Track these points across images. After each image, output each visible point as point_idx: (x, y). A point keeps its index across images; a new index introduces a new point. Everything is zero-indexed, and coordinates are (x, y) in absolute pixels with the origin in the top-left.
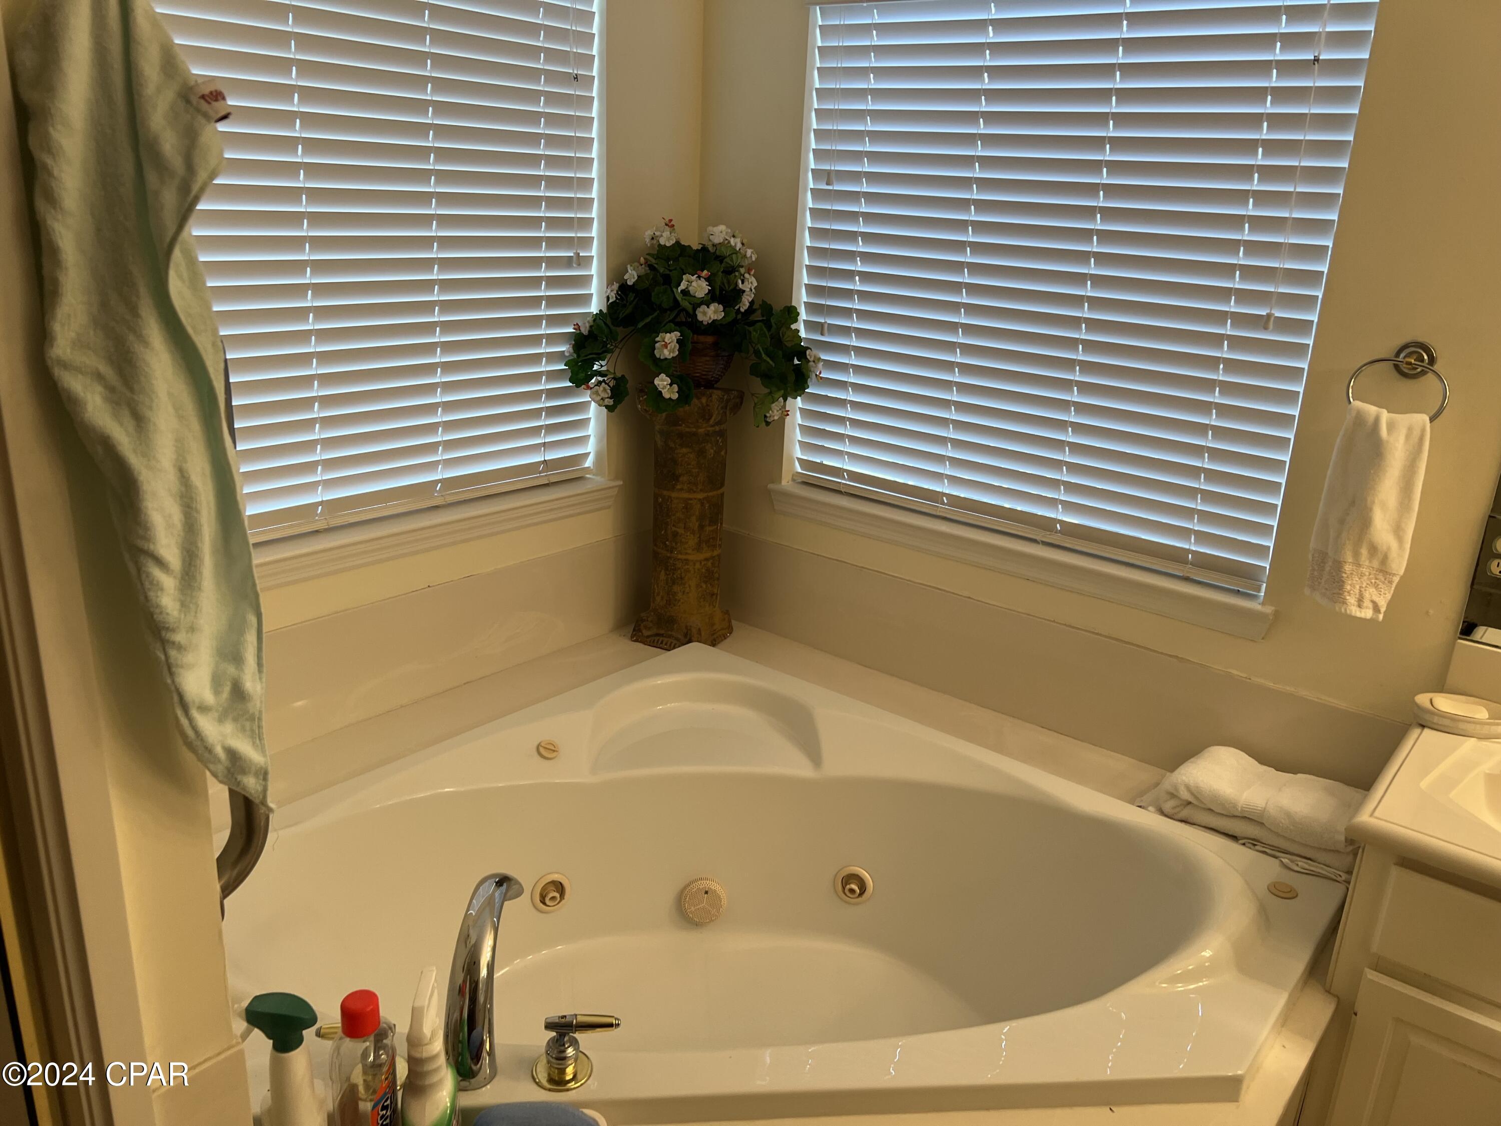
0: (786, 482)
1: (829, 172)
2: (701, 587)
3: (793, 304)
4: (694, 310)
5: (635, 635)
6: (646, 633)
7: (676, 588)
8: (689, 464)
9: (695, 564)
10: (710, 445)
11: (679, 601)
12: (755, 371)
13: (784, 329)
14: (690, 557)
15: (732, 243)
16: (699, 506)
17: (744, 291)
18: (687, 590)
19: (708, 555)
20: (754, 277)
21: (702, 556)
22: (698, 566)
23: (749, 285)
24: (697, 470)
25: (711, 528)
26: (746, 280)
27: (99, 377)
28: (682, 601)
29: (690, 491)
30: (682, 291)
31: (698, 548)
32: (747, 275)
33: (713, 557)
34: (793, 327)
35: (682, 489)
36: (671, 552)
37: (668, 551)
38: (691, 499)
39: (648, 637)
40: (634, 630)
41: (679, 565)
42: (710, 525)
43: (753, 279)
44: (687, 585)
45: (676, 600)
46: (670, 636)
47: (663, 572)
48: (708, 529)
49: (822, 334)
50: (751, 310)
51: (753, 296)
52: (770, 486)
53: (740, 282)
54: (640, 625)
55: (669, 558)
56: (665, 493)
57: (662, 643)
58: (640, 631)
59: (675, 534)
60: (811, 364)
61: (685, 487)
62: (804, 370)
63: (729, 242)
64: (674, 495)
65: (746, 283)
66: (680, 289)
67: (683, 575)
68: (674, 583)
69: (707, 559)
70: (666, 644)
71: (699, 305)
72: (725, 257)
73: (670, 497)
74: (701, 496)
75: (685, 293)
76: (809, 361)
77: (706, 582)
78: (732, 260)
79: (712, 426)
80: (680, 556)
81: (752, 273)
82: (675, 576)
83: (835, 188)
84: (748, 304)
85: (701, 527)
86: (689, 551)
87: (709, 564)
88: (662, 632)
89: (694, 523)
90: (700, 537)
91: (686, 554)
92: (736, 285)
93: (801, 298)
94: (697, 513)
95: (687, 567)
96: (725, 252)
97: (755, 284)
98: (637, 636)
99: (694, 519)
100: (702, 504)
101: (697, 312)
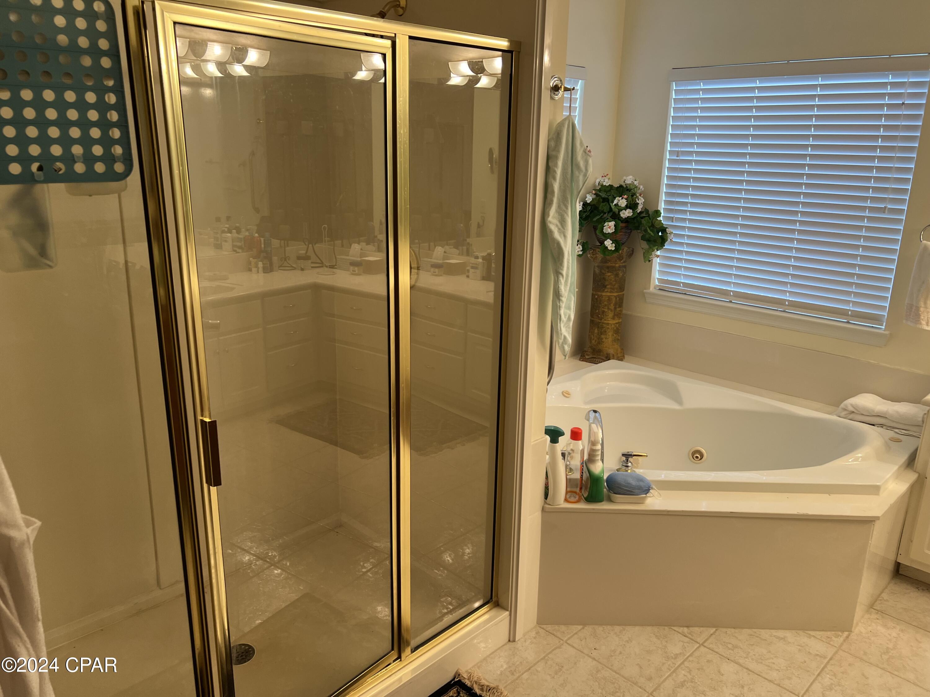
0: (652, 289)
1: (678, 152)
2: (614, 336)
3: (659, 209)
4: (619, 212)
5: (582, 358)
6: (587, 357)
7: (603, 336)
8: (611, 280)
9: (611, 325)
10: (621, 272)
11: (604, 342)
12: (643, 238)
13: (654, 220)
14: (609, 322)
15: (635, 184)
16: (615, 299)
17: (638, 204)
18: (608, 337)
19: (617, 321)
20: (643, 198)
21: (614, 322)
22: (613, 326)
23: (641, 201)
24: (614, 283)
25: (620, 309)
26: (639, 199)
27: (557, 226)
28: (605, 342)
29: (611, 292)
30: (615, 205)
31: (613, 318)
32: (640, 197)
33: (619, 323)
34: (659, 219)
35: (607, 291)
36: (601, 320)
37: (599, 319)
38: (611, 296)
39: (588, 359)
40: (581, 356)
41: (605, 325)
42: (619, 308)
43: (642, 199)
44: (607, 335)
45: (602, 342)
46: (599, 358)
47: (596, 329)
48: (618, 309)
49: (672, 222)
50: (641, 212)
51: (642, 206)
52: (645, 291)
53: (637, 200)
54: (584, 353)
55: (600, 322)
56: (600, 293)
57: (595, 361)
58: (584, 356)
59: (603, 312)
60: (668, 235)
61: (609, 291)
62: (665, 238)
63: (634, 183)
64: (604, 294)
65: (640, 200)
66: (614, 204)
67: (606, 330)
68: (601, 334)
69: (617, 323)
70: (597, 362)
71: (622, 210)
72: (632, 189)
73: (602, 295)
74: (616, 294)
75: (616, 205)
76: (667, 233)
77: (616, 334)
78: (634, 190)
79: (622, 263)
80: (605, 322)
81: (642, 196)
82: (602, 331)
83: (680, 158)
84: (640, 209)
85: (615, 308)
86: (609, 319)
87: (617, 325)
88: (595, 356)
89: (612, 307)
90: (614, 313)
91: (608, 320)
92: (636, 201)
93: (662, 206)
94: (614, 302)
95: (608, 326)
96: (632, 187)
97: (643, 201)
98: (583, 358)
99: (612, 305)
100: (616, 298)
101: (620, 213)
